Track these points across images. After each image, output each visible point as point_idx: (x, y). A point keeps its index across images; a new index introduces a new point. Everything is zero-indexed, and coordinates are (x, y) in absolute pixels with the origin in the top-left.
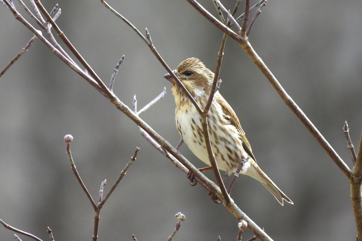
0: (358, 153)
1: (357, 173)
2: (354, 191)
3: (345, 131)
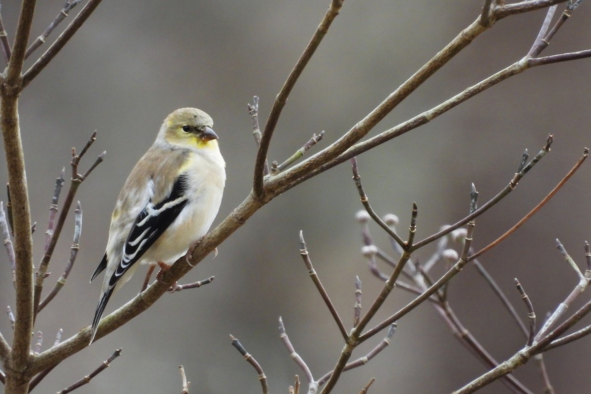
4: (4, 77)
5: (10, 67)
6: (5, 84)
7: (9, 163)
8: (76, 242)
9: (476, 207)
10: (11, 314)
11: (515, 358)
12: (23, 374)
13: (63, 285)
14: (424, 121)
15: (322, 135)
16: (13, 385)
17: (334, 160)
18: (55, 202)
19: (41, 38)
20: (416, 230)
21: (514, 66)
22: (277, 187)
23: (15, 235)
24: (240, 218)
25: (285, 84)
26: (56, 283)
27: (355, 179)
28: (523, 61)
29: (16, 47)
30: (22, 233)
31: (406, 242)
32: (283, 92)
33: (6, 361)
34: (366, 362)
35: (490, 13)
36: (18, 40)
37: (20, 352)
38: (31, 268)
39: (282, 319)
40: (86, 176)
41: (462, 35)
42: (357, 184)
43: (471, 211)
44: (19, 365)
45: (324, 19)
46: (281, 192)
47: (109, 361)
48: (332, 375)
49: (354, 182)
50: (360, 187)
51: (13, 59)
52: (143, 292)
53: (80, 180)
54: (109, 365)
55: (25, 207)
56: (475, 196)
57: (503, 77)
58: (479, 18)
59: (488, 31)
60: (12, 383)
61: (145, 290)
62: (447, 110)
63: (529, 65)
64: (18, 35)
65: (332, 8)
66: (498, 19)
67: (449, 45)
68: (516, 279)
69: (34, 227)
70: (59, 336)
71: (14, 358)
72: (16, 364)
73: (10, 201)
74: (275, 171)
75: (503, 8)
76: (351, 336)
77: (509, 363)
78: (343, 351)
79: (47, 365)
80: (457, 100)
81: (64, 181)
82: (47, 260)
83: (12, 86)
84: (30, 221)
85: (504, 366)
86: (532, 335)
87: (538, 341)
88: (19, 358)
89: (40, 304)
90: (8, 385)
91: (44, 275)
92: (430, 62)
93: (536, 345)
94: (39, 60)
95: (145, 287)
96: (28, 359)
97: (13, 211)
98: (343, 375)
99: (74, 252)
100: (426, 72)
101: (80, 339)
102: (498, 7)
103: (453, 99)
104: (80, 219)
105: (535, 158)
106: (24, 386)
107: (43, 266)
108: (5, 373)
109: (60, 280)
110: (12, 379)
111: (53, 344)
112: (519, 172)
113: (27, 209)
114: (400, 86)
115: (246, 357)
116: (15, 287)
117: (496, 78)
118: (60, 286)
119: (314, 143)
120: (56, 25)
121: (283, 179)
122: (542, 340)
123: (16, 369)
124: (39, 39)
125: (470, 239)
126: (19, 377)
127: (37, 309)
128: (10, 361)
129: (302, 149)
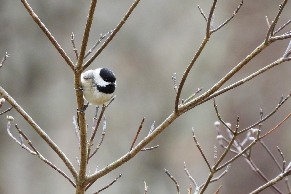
0: (80, 53)
1: (78, 67)
2: (76, 79)
3: (72, 39)
4: (76, 66)
5: (78, 62)
6: (76, 69)
7: (78, 100)
8: (104, 132)
9: (262, 118)
10: (78, 160)
11: (277, 178)
12: (83, 184)
13: (99, 148)
14: (242, 83)
15: (202, 89)
16: (79, 188)
17: (206, 99)
18: (96, 116)
19: (91, 51)
20: (238, 127)
21: (278, 61)
22: (184, 109)
23: (80, 129)
24: (169, 122)
25: (187, 68)
26: (96, 148)
27: (215, 107)
28: (281, 59)
29: (81, 54)
30: (83, 128)
31: (235, 132)
32: (186, 71)
33: (77, 179)
34: (218, 179)
35: (269, 40)
36: (81, 51)
37: (82, 175)
38: (87, 142)
39: (185, 162)
40: (108, 105)
41: (257, 49)
42: (215, 109)
43: (260, 120)
44: (81, 180)
45: (203, 42)
46: (186, 111)
47: (117, 179)
48: (205, 184)
49: (214, 108)
50: (216, 110)
51: (79, 59)
52: (131, 151)
53: (105, 107)
54: (117, 180)
55: (84, 118)
56: (262, 114)
57: (273, 66)
58: (264, 42)
59: (268, 47)
60: (79, 187)
61: (132, 151)
62: (251, 79)
63: (284, 61)
64: (81, 50)
65: (206, 38)
66: (271, 42)
67: (252, 53)
68: (278, 146)
69: (87, 126)
70: (97, 169)
71: (80, 177)
72: (80, 180)
73: (78, 115)
74: (183, 103)
75: (274, 38)
76: (213, 169)
77: (275, 180)
78: (209, 175)
79: (93, 180)
80: (255, 75)
81: (99, 107)
82: (92, 139)
83: (79, 70)
84: (86, 123)
85: (273, 181)
86: (284, 169)
87: (286, 171)
88: (82, 178)
89: (90, 156)
90: (77, 188)
91: (91, 145)
92: (245, 59)
93: (286, 173)
94: (90, 59)
95: (131, 149)
96: (85, 178)
97: (79, 119)
98: (209, 184)
99: (103, 135)
100: (243, 64)
101: (105, 170)
102: (272, 37)
103: (254, 74)
104: (105, 122)
105: (286, 98)
106: (83, 188)
107: (91, 141)
108: (76, 184)
109: (98, 146)
110: (79, 186)
111: (95, 172)
112: (279, 104)
113: (85, 118)
114: (233, 69)
115: (171, 177)
116: (80, 150)
117: (270, 66)
118: (97, 149)
119: (199, 92)
120: (96, 46)
121: (186, 106)
122: (288, 170)
123: (80, 182)
124: (90, 51)
125: (260, 131)
126: (81, 185)
127: (89, 158)
128: (78, 178)
129: (194, 94)
